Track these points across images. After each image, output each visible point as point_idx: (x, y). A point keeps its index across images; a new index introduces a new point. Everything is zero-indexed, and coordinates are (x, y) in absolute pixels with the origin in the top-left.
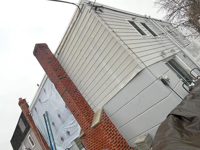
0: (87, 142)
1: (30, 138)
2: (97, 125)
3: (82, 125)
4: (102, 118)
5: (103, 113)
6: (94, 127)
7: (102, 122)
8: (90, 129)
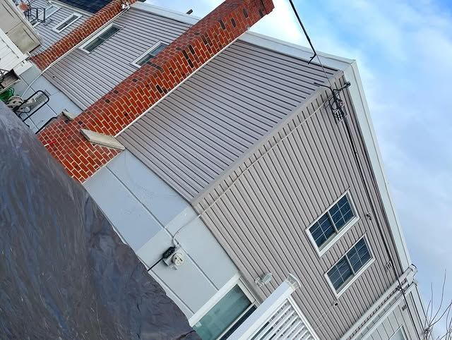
0: (55, 128)
1: (74, 17)
2: (85, 138)
3: (88, 113)
4: (100, 146)
5: (112, 151)
6: (82, 134)
7: (91, 147)
8: (79, 127)
